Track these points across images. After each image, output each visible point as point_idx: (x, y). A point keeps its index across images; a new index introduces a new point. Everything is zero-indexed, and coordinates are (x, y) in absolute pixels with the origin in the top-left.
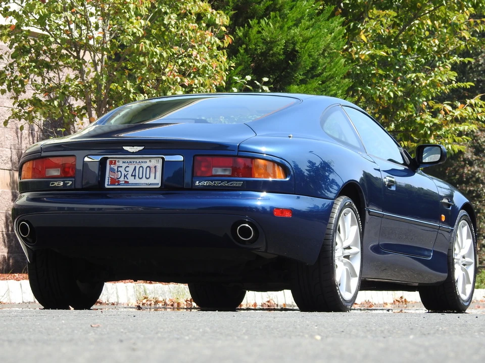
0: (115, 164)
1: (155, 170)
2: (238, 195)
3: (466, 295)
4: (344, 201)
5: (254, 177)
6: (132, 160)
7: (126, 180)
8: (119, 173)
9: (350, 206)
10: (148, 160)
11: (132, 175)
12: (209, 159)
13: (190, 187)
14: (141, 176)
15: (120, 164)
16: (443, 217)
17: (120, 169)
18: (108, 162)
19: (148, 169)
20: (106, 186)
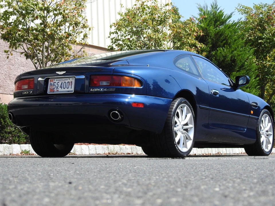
0: (52, 81)
1: (71, 84)
2: (113, 96)
3: (268, 149)
4: (180, 100)
5: (122, 86)
6: (61, 79)
7: (57, 89)
8: (54, 86)
9: (185, 103)
10: (68, 79)
11: (60, 87)
12: (98, 77)
13: (88, 92)
14: (64, 87)
15: (55, 81)
16: (252, 112)
17: (55, 84)
18: (49, 80)
19: (68, 83)
20: (48, 93)
